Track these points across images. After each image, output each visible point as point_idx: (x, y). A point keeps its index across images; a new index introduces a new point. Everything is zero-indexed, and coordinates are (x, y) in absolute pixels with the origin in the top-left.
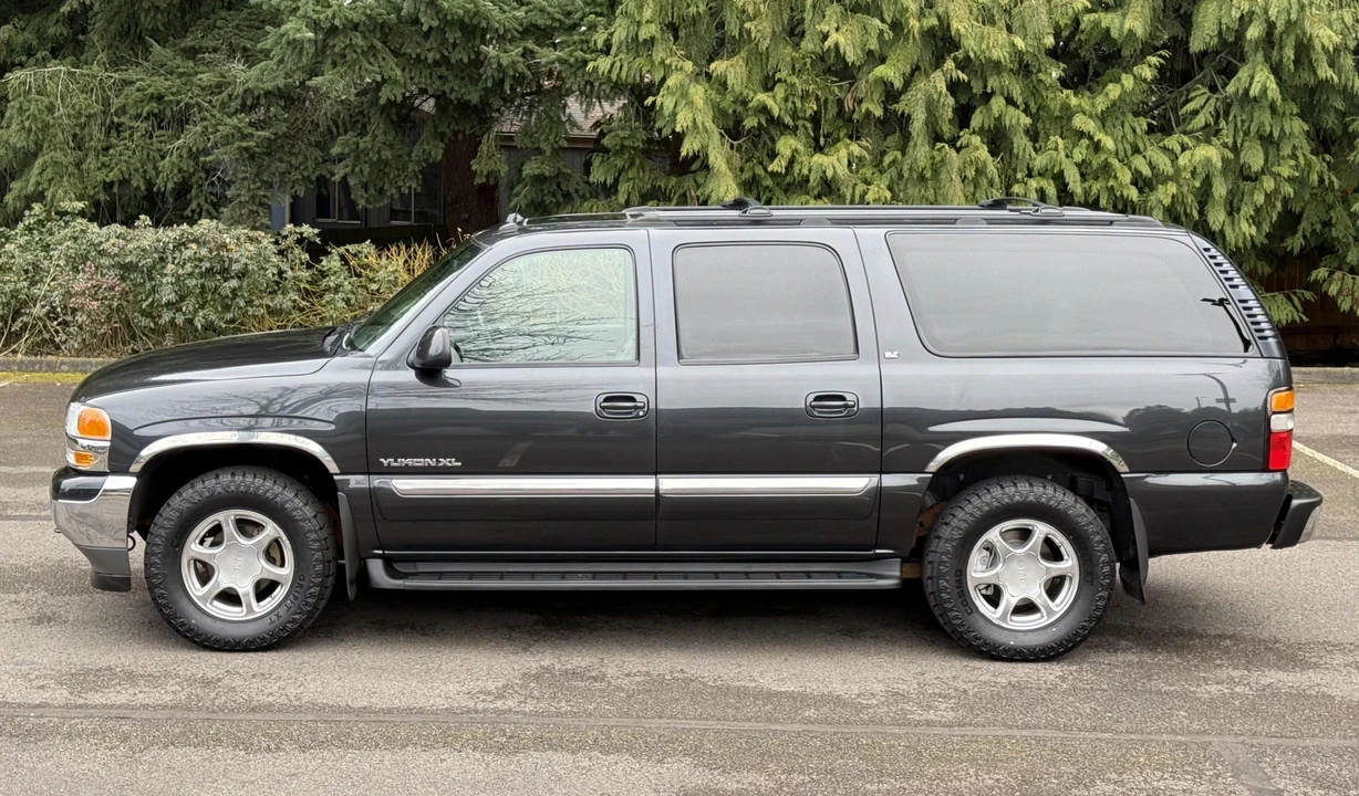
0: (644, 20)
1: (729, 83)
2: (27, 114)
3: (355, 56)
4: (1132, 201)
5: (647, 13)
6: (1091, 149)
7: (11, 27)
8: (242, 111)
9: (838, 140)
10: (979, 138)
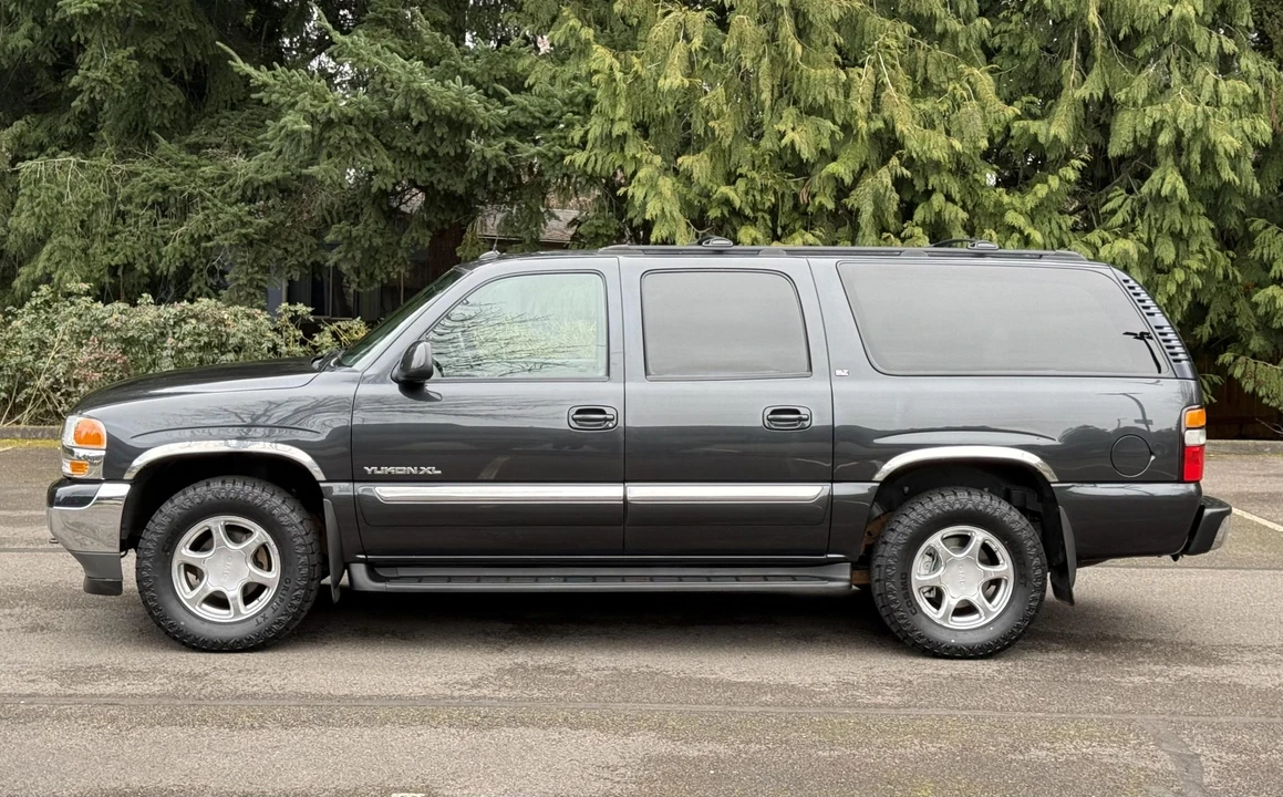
0: (617, 118)
1: (695, 175)
2: (37, 201)
3: (349, 148)
5: (620, 112)
6: (1022, 243)
7: (23, 122)
8: (241, 201)
9: (794, 231)
10: (921, 230)
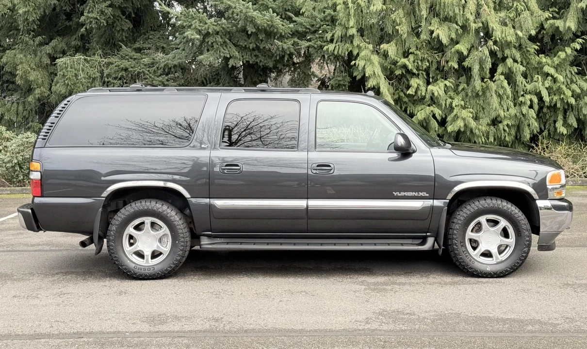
0: (350, 26)
1: (389, 54)
2: (66, 77)
3: (218, 46)
4: (572, 105)
5: (351, 23)
6: (553, 81)
7: (56, 40)
8: (163, 74)
9: (437, 80)
10: (503, 77)
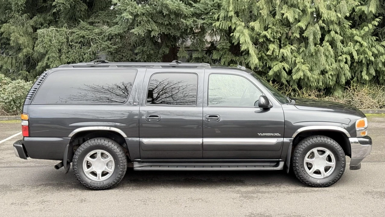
0: (230, 10)
1: (255, 28)
2: (44, 42)
3: (144, 23)
4: (372, 61)
5: (231, 9)
6: (360, 46)
7: (37, 17)
8: (108, 40)
9: (286, 45)
10: (328, 43)
